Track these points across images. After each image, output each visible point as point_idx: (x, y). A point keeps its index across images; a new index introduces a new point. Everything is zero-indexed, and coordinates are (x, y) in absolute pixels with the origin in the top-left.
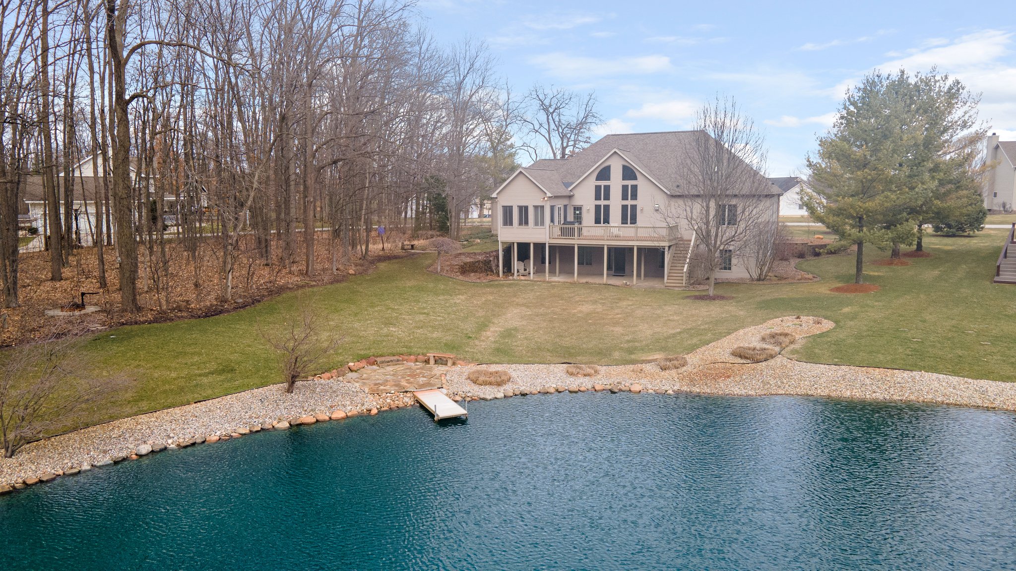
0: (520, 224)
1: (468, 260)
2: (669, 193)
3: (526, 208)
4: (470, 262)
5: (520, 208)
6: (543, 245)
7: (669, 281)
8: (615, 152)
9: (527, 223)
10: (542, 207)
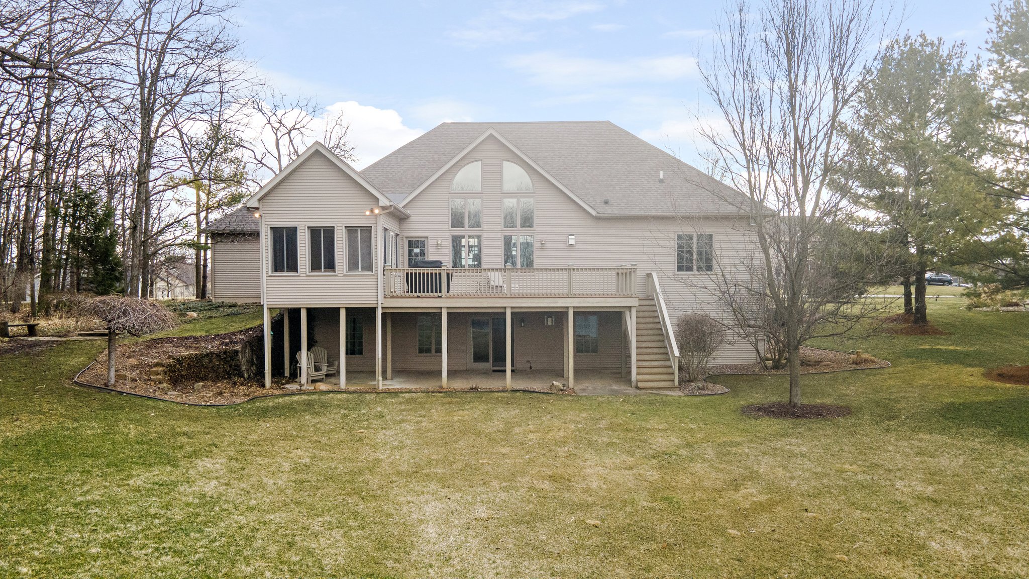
0: (315, 266)
1: (184, 352)
2: (594, 213)
3: (330, 232)
4: (190, 358)
5: (315, 232)
6: (369, 313)
7: (641, 377)
8: (491, 135)
9: (330, 265)
10: (367, 230)
